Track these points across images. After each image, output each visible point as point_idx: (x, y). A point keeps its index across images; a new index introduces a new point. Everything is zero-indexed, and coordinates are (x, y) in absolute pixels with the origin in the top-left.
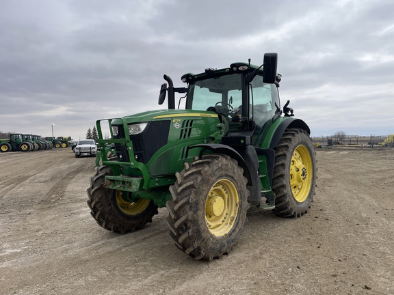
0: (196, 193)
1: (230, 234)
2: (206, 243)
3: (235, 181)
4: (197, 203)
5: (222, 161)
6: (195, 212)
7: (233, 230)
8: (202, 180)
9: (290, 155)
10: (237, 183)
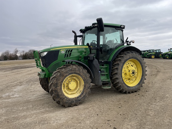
0: (56, 80)
1: (78, 97)
2: (62, 100)
3: (81, 75)
4: (57, 84)
5: (72, 67)
6: (56, 87)
7: (80, 96)
8: (60, 74)
9: (122, 64)
10: (82, 76)
